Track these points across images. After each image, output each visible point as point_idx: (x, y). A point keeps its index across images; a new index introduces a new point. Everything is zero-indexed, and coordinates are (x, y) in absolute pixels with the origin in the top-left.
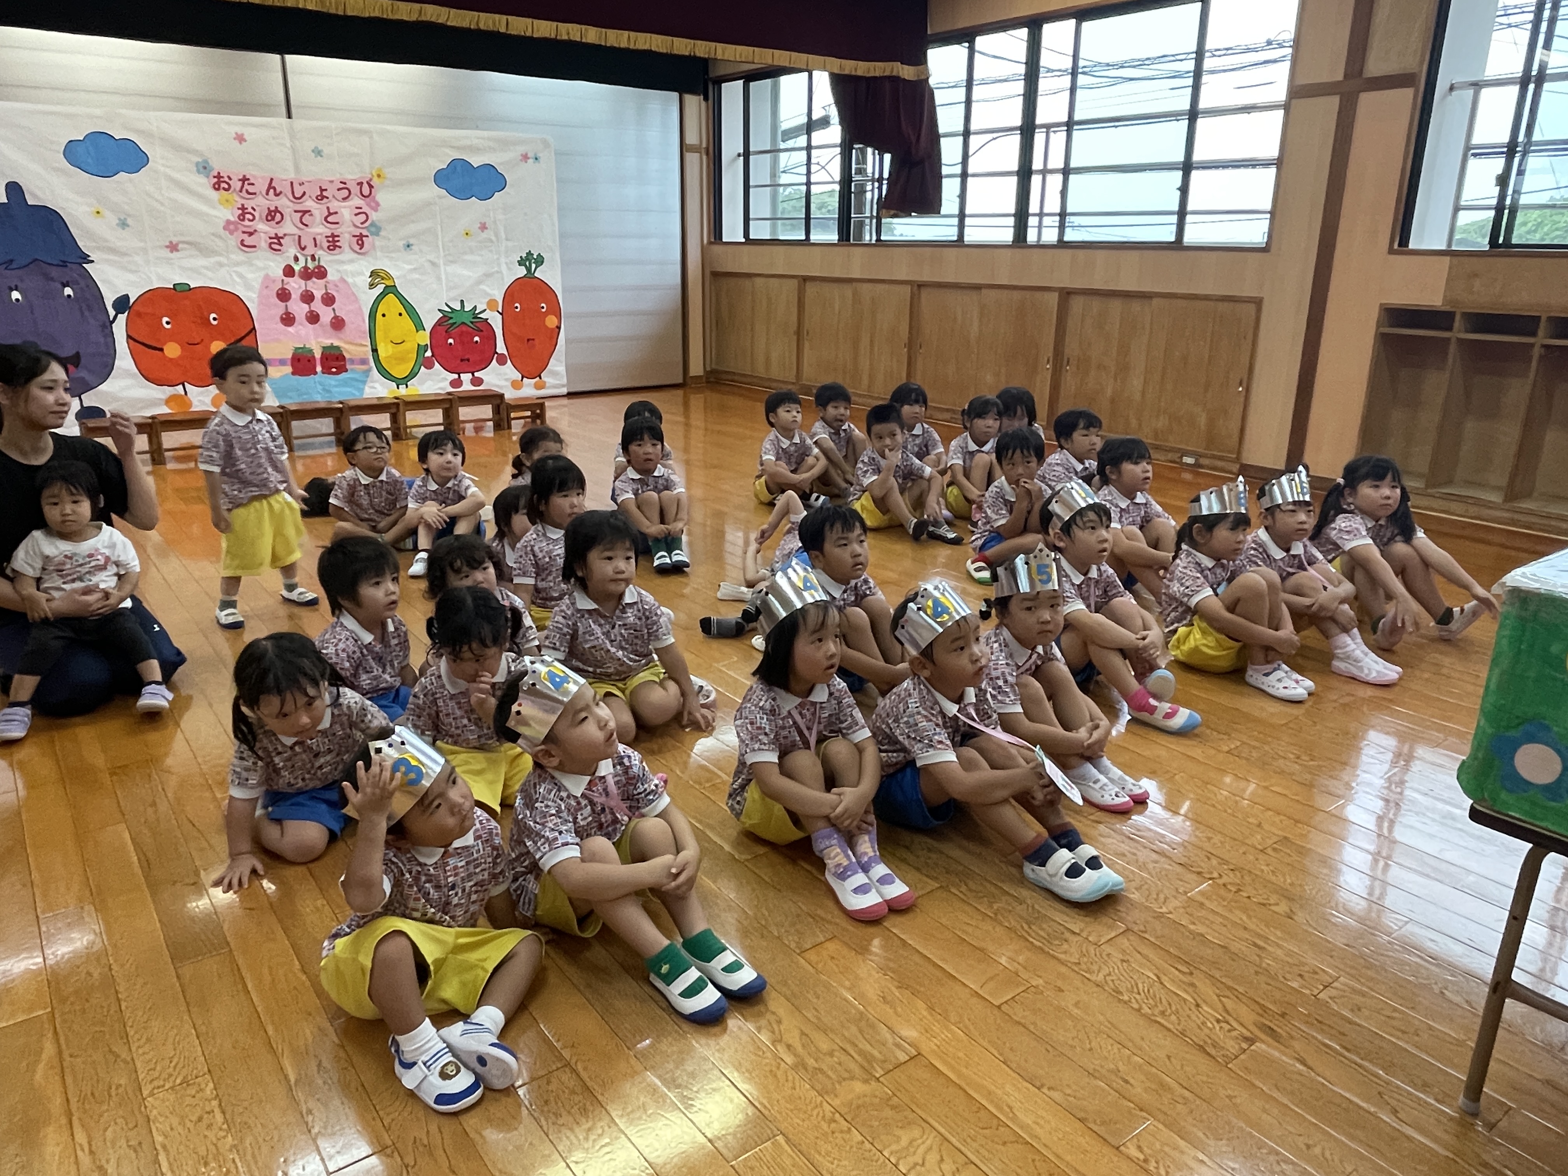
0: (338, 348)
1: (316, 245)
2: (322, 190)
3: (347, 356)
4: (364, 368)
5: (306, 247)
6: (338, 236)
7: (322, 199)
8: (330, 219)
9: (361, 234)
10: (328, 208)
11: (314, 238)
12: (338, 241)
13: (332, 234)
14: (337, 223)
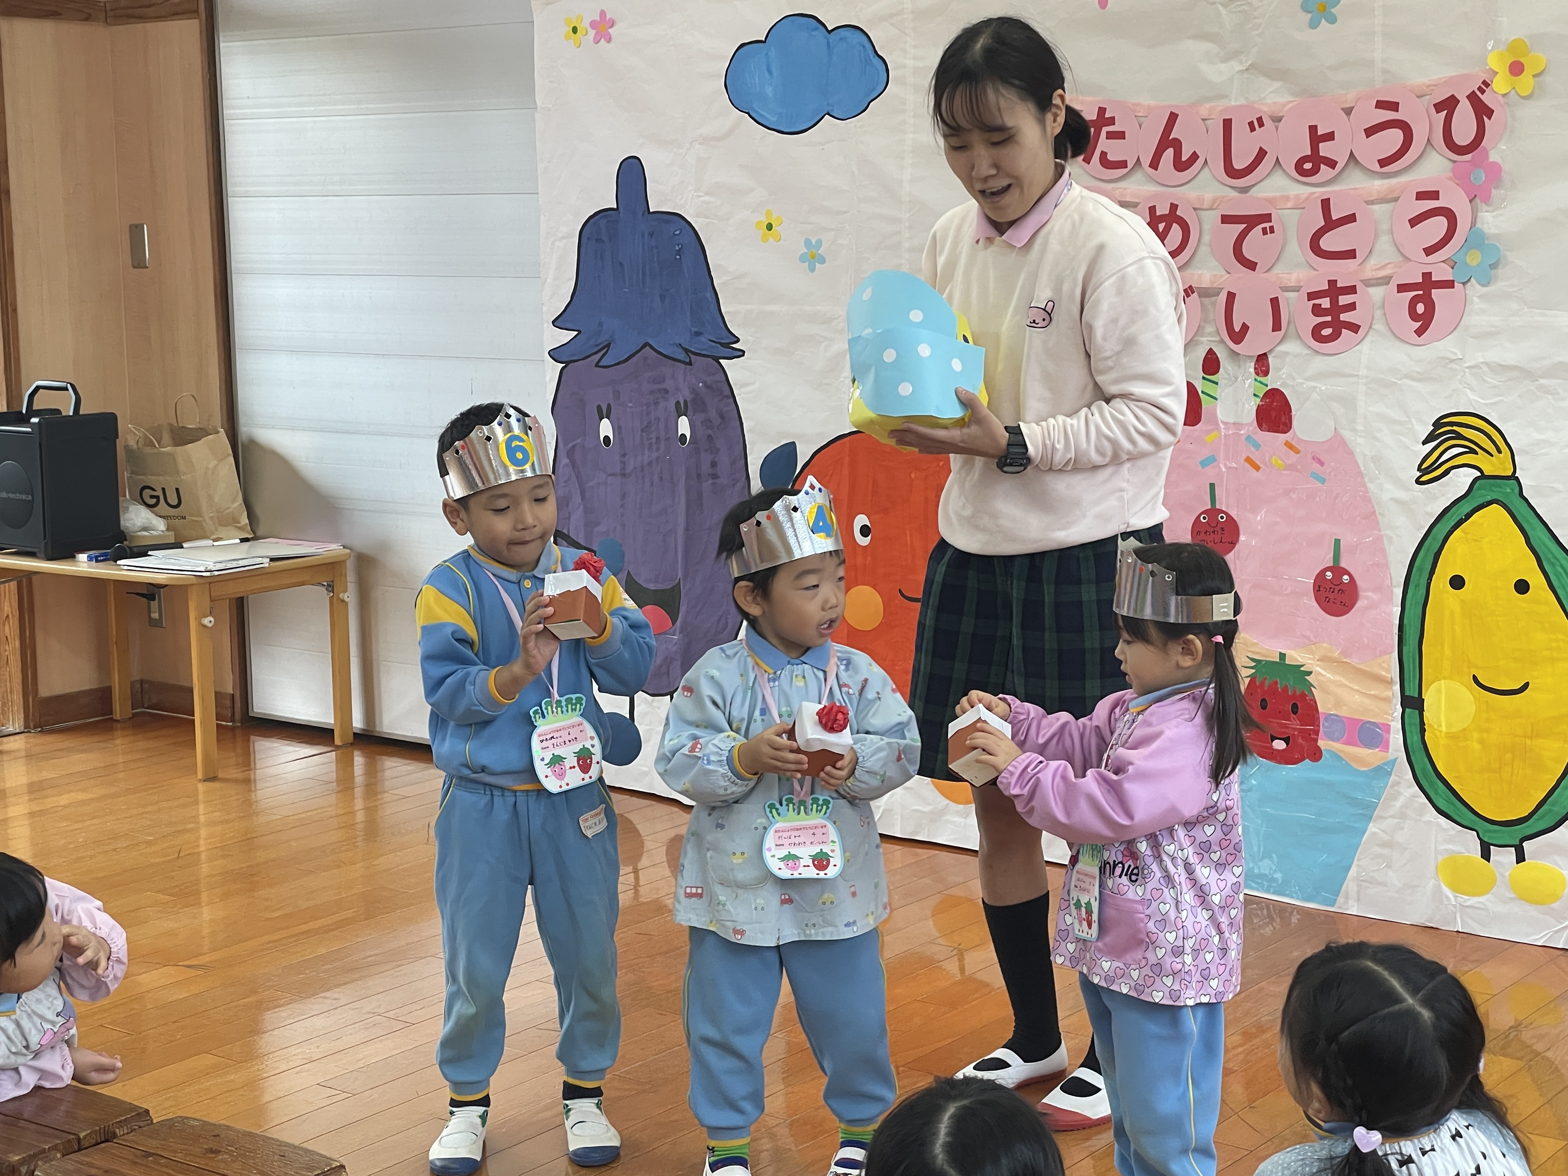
0: (1300, 673)
1: (1277, 327)
2: (1316, 138)
3: (1324, 706)
4: (1369, 756)
5: (1245, 328)
6: (1352, 290)
7: (1315, 171)
8: (1326, 243)
9: (1427, 276)
10: (1326, 204)
11: (1275, 302)
12: (1352, 307)
13: (1332, 283)
14: (1350, 254)
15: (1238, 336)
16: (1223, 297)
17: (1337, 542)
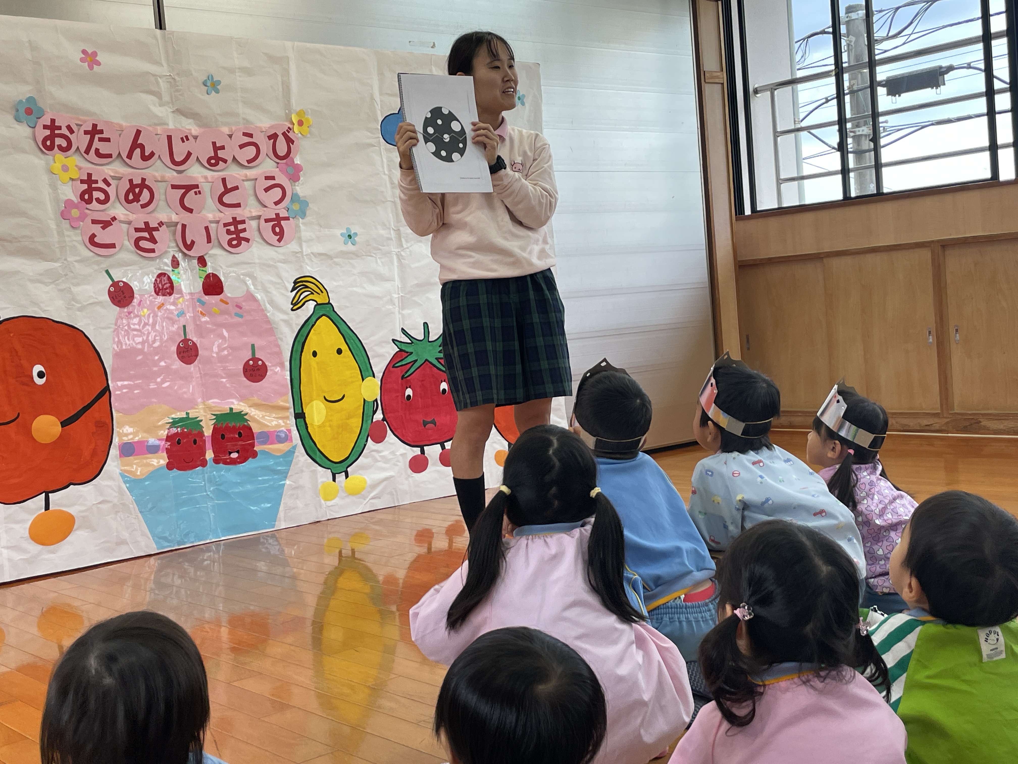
0: (240, 415)
1: (209, 240)
2: (216, 148)
3: (256, 429)
4: (283, 447)
5: (193, 242)
6: (243, 222)
7: (216, 164)
8: (227, 199)
9: (277, 215)
10: (224, 180)
11: (207, 229)
12: (244, 230)
13: (234, 219)
14: (238, 205)
15: (189, 247)
16: (179, 227)
17: (253, 346)
